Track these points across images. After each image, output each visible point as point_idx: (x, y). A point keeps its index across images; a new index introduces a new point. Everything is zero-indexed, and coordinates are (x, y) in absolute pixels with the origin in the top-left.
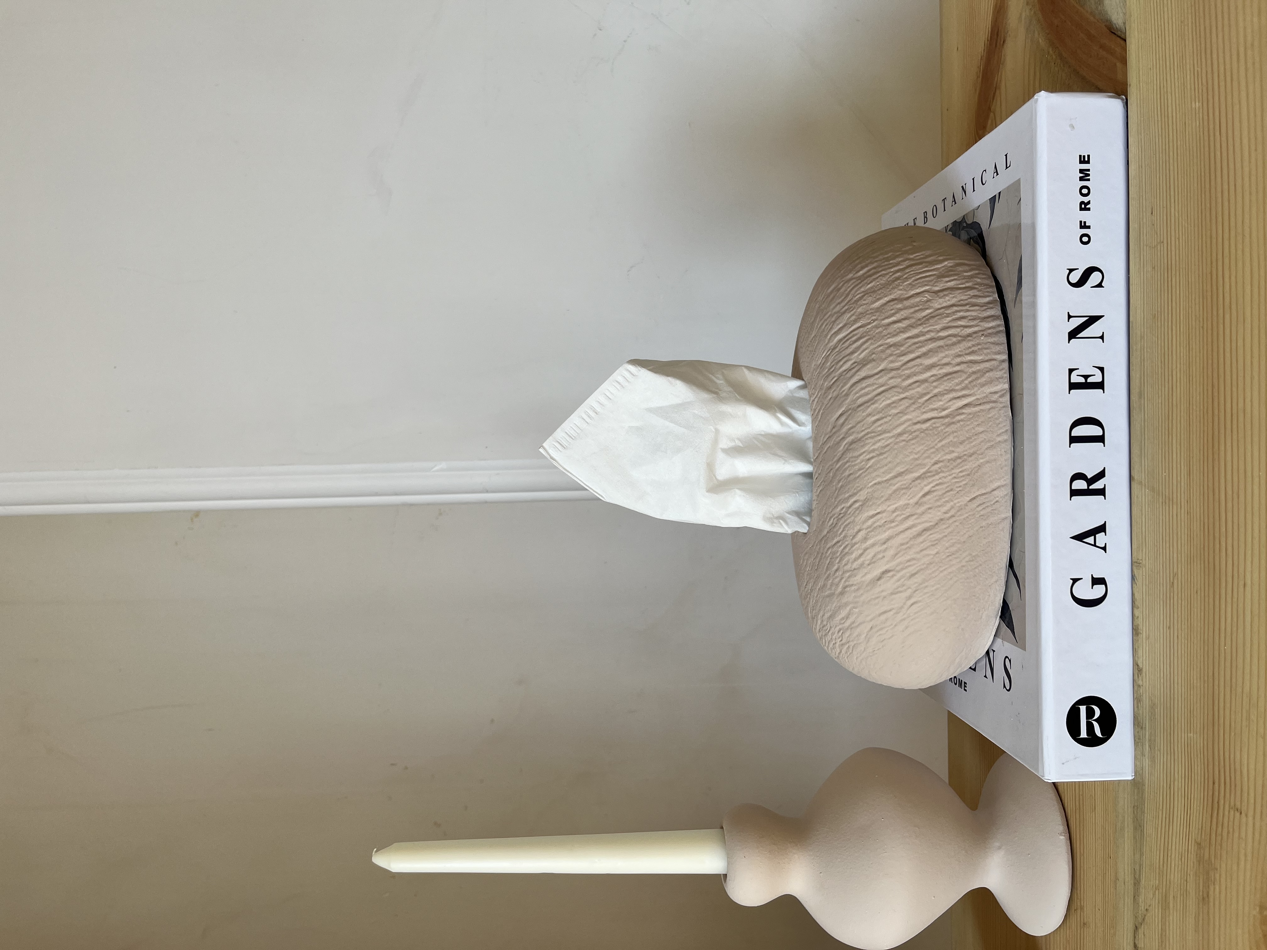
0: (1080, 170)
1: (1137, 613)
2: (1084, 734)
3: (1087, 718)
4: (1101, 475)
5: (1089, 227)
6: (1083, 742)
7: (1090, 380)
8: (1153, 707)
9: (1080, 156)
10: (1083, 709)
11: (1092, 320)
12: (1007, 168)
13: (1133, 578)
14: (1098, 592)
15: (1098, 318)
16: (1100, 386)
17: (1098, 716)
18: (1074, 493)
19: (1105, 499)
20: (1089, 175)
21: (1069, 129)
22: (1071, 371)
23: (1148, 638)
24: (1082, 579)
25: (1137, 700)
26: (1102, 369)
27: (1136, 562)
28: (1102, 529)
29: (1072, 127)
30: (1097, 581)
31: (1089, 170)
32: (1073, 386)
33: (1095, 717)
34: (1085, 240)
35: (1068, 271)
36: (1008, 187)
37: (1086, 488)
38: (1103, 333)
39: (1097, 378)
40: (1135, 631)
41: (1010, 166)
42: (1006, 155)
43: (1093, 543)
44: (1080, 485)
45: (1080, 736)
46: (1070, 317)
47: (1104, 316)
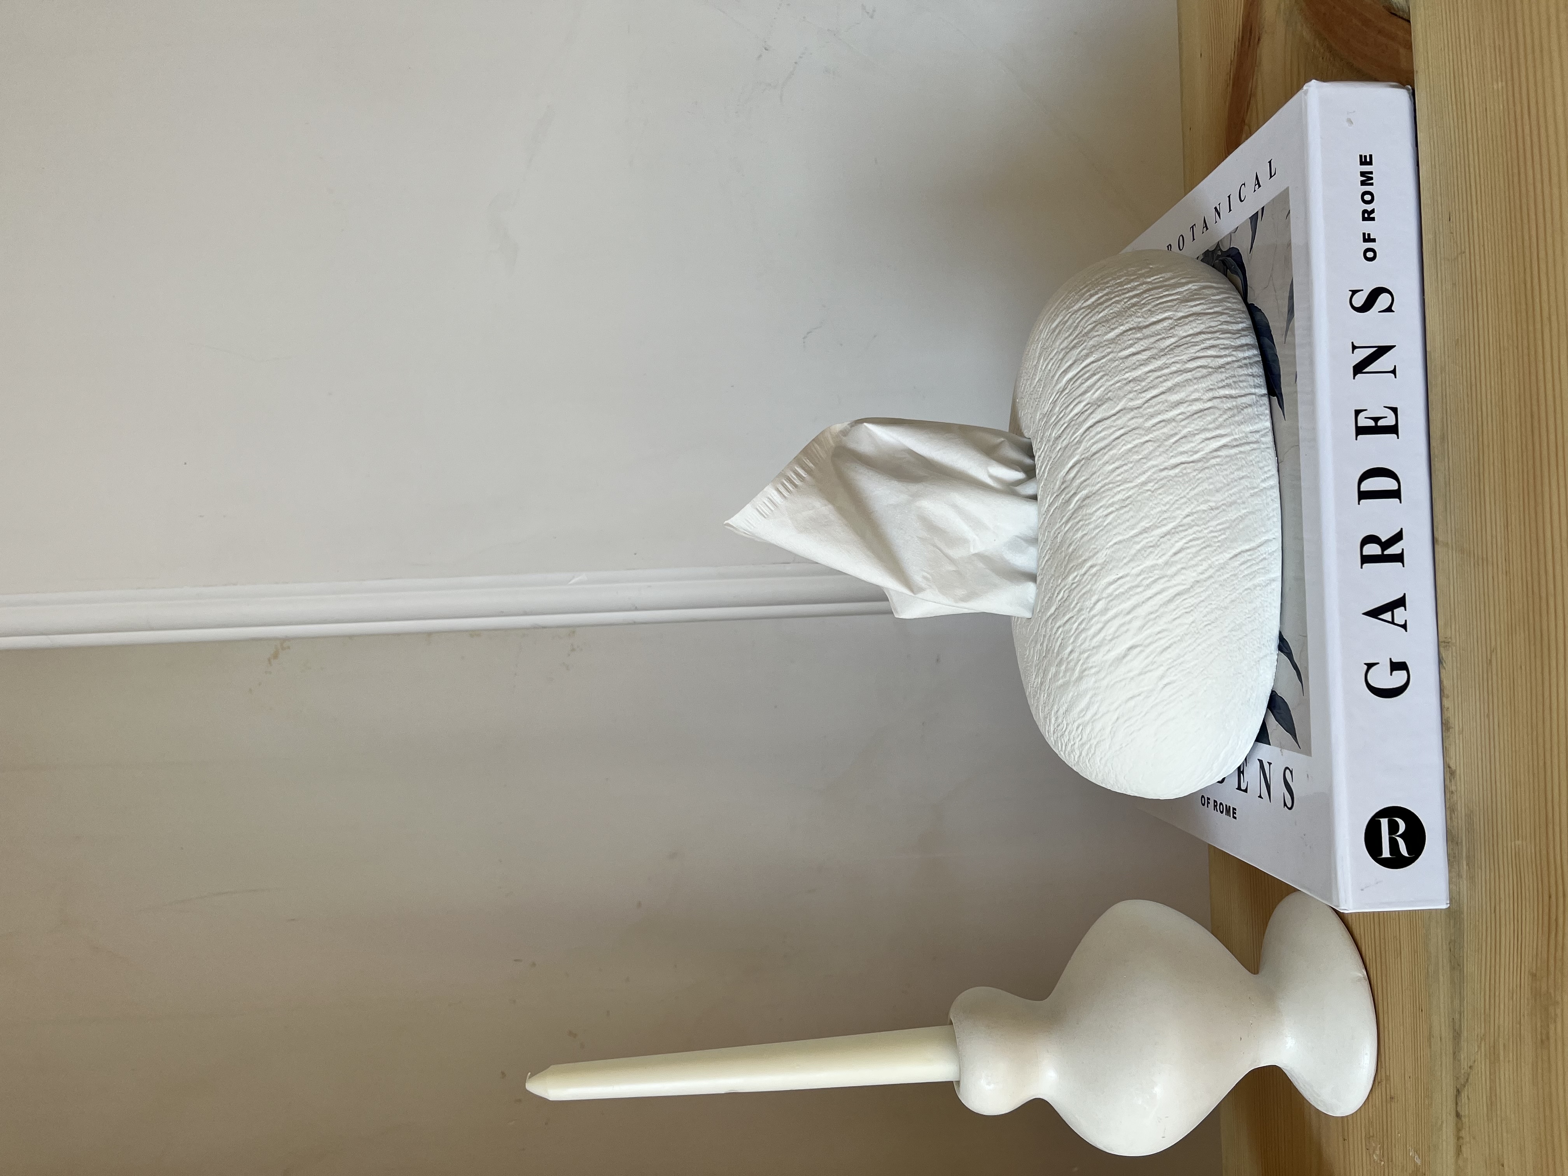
0: (1361, 172)
1: (1446, 703)
2: (1386, 853)
3: (1390, 833)
4: (1398, 537)
5: (1374, 240)
6: (1385, 863)
7: (1381, 423)
8: (1470, 816)
9: (1361, 156)
10: (1384, 822)
11: (1382, 351)
12: (1271, 177)
13: (1440, 661)
14: (1398, 679)
15: (1389, 348)
16: (1393, 430)
17: (1403, 830)
18: (1366, 559)
19: (1404, 566)
20: (1372, 178)
21: (1346, 124)
22: (1357, 412)
23: (1461, 732)
24: (1378, 663)
25: (1450, 809)
26: (1395, 410)
27: (1444, 642)
28: (1401, 602)
29: (1350, 121)
30: (1397, 666)
31: (1371, 173)
32: (1361, 431)
33: (1400, 832)
34: (1370, 256)
35: (1351, 293)
36: (1273, 200)
37: (1380, 553)
38: (1395, 366)
39: (1390, 421)
40: (1445, 726)
41: (1275, 174)
42: (1270, 162)
43: (1390, 620)
44: (1373, 549)
45: (1381, 854)
46: (1354, 348)
47: (1395, 346)
